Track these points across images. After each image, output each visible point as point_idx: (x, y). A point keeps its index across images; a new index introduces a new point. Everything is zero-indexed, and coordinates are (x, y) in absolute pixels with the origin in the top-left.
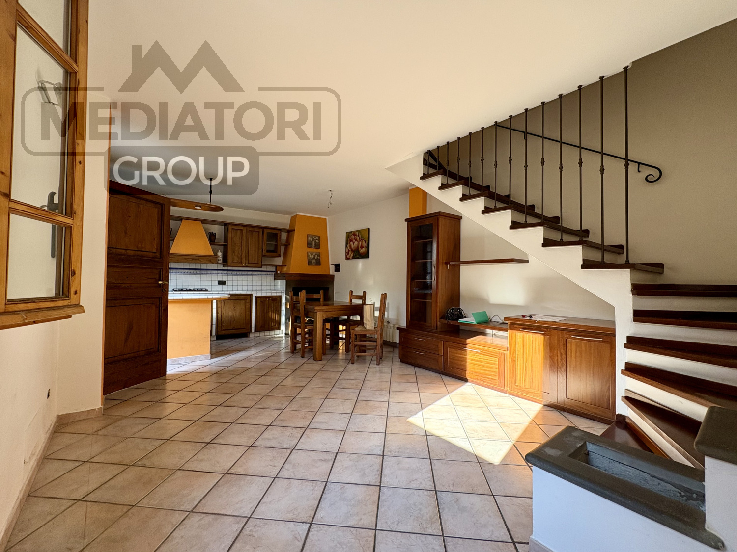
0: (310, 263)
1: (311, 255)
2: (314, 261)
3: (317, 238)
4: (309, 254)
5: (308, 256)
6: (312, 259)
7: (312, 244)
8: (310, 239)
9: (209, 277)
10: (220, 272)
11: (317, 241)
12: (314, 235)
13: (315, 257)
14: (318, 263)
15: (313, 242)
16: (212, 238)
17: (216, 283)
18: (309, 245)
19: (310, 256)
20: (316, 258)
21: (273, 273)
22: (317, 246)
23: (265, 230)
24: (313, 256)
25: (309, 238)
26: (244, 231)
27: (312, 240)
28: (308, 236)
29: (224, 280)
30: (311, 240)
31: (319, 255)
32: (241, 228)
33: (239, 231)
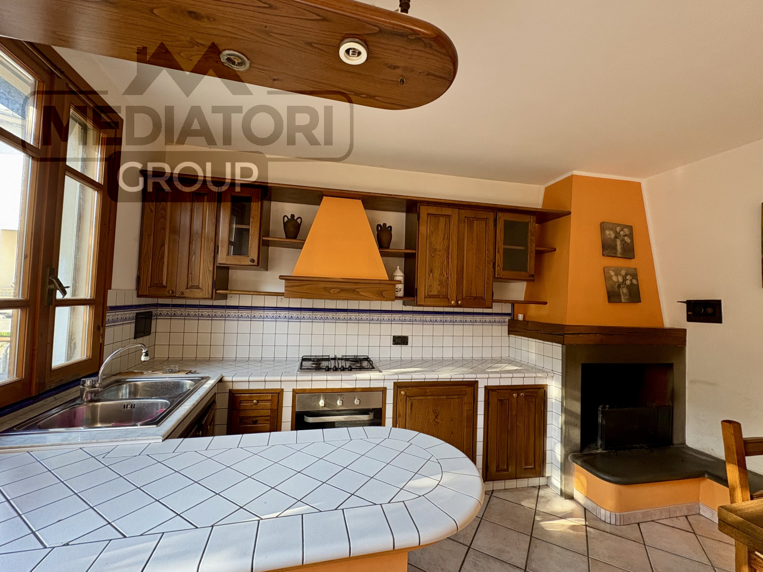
0: (613, 296)
1: (617, 275)
2: (625, 290)
3: (626, 231)
4: (612, 273)
5: (607, 278)
6: (619, 286)
7: (615, 248)
8: (610, 234)
9: (375, 328)
10: (397, 316)
11: (627, 240)
12: (619, 225)
13: (625, 280)
14: (635, 296)
15: (618, 242)
16: (385, 238)
17: (390, 340)
18: (608, 248)
19: (614, 279)
20: (628, 282)
21: (507, 319)
22: (629, 252)
23: (500, 214)
24: (620, 279)
25: (607, 232)
26: (455, 220)
27: (616, 237)
28: (603, 227)
29: (404, 334)
30: (613, 236)
31: (635, 276)
32: (447, 211)
33: (442, 220)
